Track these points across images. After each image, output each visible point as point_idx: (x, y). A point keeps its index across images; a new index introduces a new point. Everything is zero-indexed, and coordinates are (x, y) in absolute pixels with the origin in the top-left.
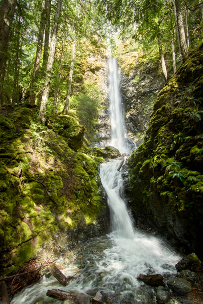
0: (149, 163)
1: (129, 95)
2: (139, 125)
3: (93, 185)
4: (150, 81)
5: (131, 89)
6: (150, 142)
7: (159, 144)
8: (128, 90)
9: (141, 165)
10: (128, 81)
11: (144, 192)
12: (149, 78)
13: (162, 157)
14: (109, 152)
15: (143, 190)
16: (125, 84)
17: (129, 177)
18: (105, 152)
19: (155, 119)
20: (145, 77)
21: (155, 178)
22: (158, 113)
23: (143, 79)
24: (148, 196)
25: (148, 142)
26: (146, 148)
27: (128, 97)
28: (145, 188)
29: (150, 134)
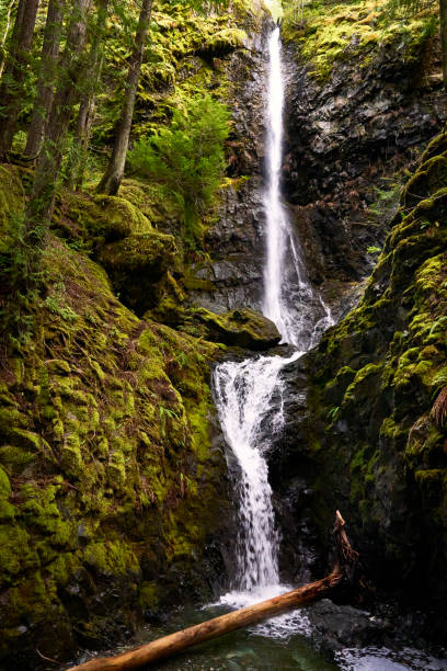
0: (381, 371)
1: (319, 147)
2: (344, 246)
3: (193, 428)
4: (392, 108)
5: (327, 128)
6: (385, 305)
7: (416, 313)
8: (318, 131)
9: (350, 377)
10: (318, 101)
11: (354, 464)
12: (388, 96)
13: (427, 357)
14: (245, 328)
15: (353, 457)
16: (311, 111)
17: (308, 414)
18: (233, 327)
19: (407, 233)
20: (375, 91)
21: (397, 420)
22: (421, 213)
23: (371, 98)
24: (368, 477)
25: (378, 303)
26: (369, 325)
27: (315, 154)
28: (360, 453)
29: (387, 278)
